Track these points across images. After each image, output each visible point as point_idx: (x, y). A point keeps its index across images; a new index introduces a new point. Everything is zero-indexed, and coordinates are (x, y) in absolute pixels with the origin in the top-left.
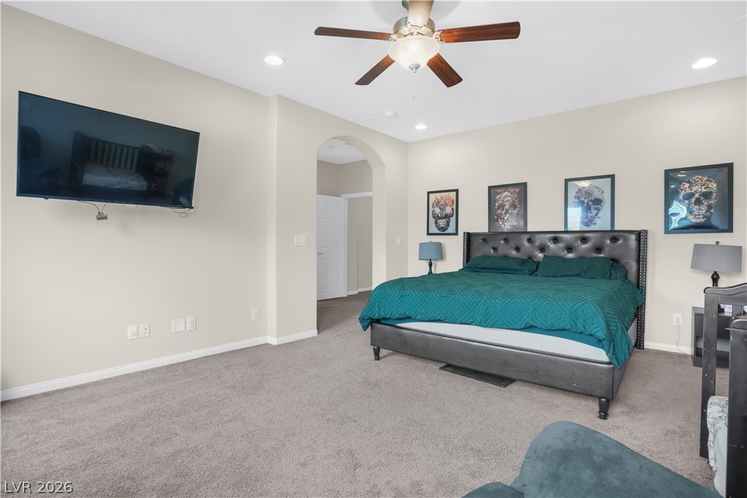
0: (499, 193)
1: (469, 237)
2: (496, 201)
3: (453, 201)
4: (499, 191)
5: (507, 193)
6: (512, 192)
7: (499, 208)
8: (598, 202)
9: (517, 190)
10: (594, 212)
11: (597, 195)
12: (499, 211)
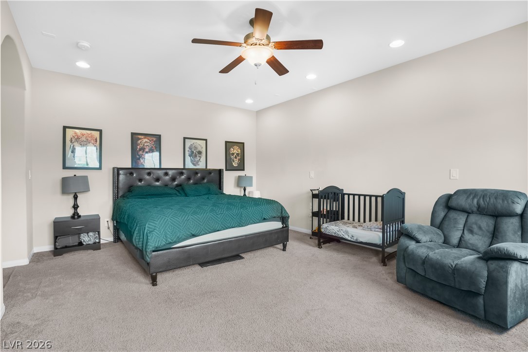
0: (140, 139)
1: (117, 171)
2: (138, 145)
3: (96, 139)
4: (140, 137)
5: (146, 140)
6: (151, 140)
7: (140, 150)
8: (200, 153)
9: (154, 139)
10: (198, 158)
11: (199, 149)
12: (141, 152)
